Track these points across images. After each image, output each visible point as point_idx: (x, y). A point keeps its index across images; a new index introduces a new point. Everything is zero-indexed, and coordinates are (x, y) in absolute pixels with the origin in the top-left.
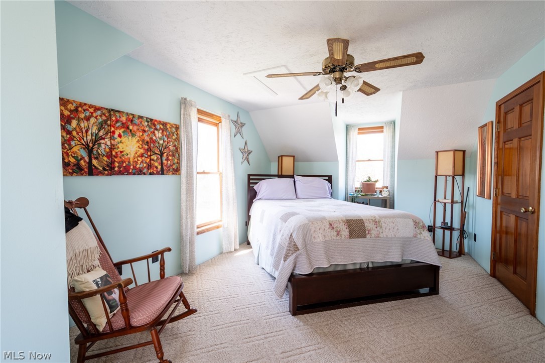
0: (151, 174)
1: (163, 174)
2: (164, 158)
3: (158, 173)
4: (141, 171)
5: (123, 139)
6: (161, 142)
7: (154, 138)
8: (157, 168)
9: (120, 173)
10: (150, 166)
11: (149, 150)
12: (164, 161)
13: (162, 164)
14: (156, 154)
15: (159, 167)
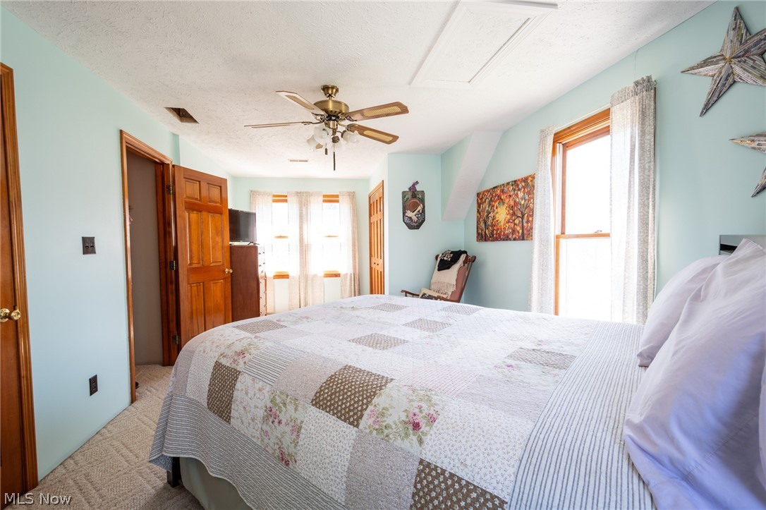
0: (515, 239)
1: (523, 239)
2: (525, 221)
3: (519, 239)
4: (508, 237)
5: (499, 209)
6: (523, 202)
7: (517, 200)
8: (519, 233)
9: (496, 239)
10: (514, 231)
11: (514, 214)
12: (525, 224)
13: (523, 228)
14: (518, 217)
15: (521, 231)
